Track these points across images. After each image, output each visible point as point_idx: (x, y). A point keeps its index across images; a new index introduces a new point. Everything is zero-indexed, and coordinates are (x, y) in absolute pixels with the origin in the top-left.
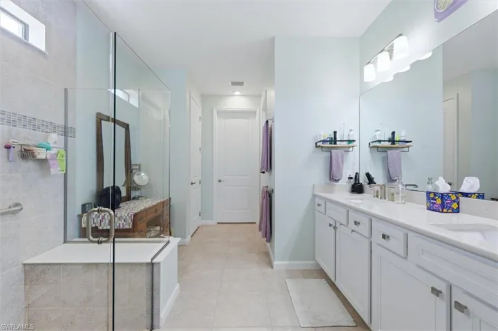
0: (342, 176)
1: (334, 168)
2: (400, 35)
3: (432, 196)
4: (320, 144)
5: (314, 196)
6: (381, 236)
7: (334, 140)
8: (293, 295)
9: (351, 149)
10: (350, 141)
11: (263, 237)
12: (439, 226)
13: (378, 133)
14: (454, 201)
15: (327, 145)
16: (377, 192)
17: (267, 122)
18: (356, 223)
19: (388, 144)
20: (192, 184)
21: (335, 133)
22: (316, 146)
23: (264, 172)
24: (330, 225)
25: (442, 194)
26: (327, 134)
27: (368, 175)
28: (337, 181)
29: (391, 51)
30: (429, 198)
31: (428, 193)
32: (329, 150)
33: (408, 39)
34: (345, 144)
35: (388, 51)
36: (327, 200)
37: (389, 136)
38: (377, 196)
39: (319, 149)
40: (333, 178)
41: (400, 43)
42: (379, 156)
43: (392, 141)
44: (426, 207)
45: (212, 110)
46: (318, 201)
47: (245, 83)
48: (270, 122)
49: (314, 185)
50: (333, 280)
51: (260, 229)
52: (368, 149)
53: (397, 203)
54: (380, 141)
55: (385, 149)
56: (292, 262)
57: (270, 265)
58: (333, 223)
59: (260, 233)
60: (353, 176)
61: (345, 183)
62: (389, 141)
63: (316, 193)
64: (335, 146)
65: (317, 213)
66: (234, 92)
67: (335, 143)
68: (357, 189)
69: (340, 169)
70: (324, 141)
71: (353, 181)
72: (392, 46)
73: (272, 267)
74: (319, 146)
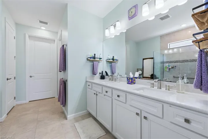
0: (97, 72)
1: (95, 69)
2: (118, 21)
3: (129, 79)
4: (89, 59)
5: (87, 81)
6: (117, 96)
7: (94, 58)
8: (79, 130)
9: (100, 62)
10: (100, 59)
11: (61, 104)
12: (134, 89)
13: (109, 56)
14: (134, 80)
15: (92, 59)
16: (110, 78)
17: (63, 46)
18: (106, 92)
19: (112, 60)
20: (7, 79)
21: (95, 54)
22: (87, 60)
23: (61, 71)
24: (95, 94)
25: (132, 78)
26: (92, 55)
27: (106, 72)
28: (96, 75)
29: (115, 26)
30: (128, 80)
31: (128, 78)
32: (93, 61)
33: (120, 23)
34: (98, 59)
35: (114, 26)
36: (92, 83)
37: (112, 58)
38: (110, 80)
39: (89, 61)
40: (94, 73)
41: (118, 24)
42: (109, 65)
43: (113, 59)
44: (127, 83)
45: (25, 34)
46: (88, 84)
47: (48, 23)
48: (65, 46)
49: (86, 77)
50: (95, 117)
51: (59, 101)
52: (106, 62)
53: (118, 82)
54: (110, 59)
55: (111, 62)
56: (77, 114)
57: (66, 118)
58: (95, 93)
59: (59, 103)
60: (101, 72)
61: (98, 76)
62: (112, 59)
63: (87, 80)
64: (95, 60)
65: (88, 89)
66: (41, 27)
67: (95, 59)
68: (103, 77)
69: (97, 69)
70: (91, 58)
71: (101, 74)
72: (115, 25)
73: (67, 119)
74: (89, 60)
